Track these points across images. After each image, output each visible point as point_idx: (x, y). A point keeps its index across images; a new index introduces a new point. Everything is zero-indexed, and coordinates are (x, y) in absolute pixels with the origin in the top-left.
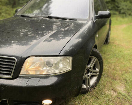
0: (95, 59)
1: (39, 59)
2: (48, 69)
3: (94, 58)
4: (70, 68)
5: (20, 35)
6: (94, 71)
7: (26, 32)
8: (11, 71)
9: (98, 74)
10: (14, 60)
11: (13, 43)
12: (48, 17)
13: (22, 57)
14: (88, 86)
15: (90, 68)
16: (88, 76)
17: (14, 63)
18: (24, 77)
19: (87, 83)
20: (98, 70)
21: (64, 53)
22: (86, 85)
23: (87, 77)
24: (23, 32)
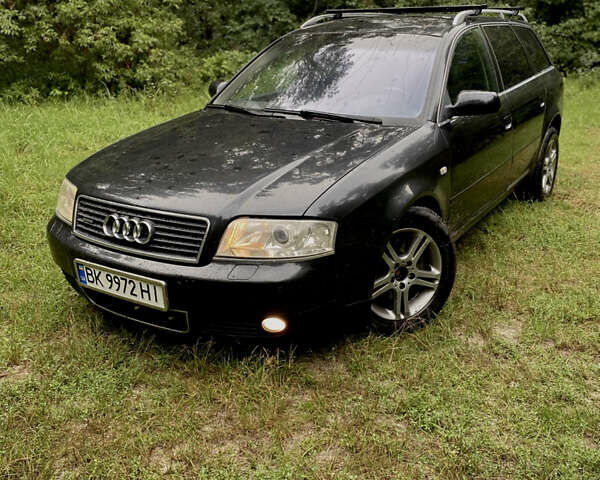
0: (425, 238)
1: (258, 224)
2: (276, 246)
3: (421, 234)
4: (329, 250)
5: (224, 166)
6: (424, 273)
7: (245, 155)
8: (198, 249)
9: (437, 283)
10: (205, 223)
11: (201, 187)
12: (302, 112)
13: (221, 217)
14: (402, 317)
15: (410, 263)
16: (403, 286)
17: (205, 229)
18: (226, 261)
19: (399, 306)
20: (436, 272)
21: (320, 213)
22: (395, 313)
23: (397, 288)
24: (236, 158)
